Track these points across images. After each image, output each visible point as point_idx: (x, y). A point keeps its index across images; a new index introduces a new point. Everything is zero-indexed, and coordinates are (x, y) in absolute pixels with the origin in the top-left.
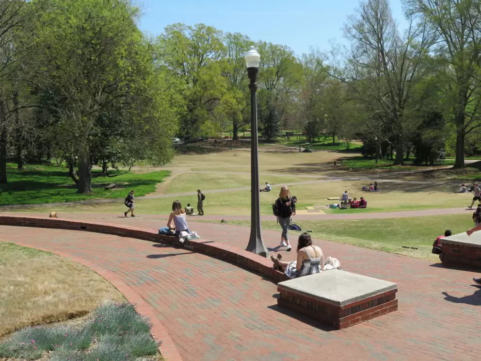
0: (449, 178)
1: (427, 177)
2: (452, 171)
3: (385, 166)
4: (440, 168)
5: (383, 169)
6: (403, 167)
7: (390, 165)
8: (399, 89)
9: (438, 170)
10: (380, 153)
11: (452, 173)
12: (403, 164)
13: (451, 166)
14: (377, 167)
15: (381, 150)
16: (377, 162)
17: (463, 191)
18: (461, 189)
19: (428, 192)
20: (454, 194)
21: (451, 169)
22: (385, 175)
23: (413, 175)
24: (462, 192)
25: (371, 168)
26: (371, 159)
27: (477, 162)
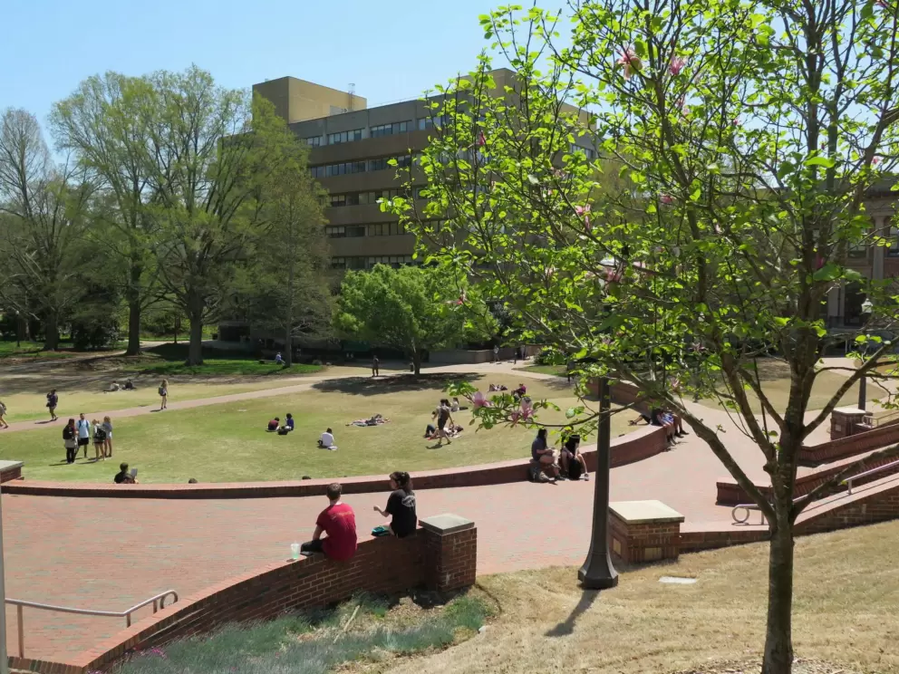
0: (113, 369)
1: (82, 369)
2: (122, 359)
3: (29, 352)
4: (109, 354)
5: (23, 357)
6: (57, 353)
7: (39, 351)
8: (51, 245)
9: (102, 358)
10: (28, 331)
11: (122, 362)
12: (56, 350)
13: (124, 352)
14: (16, 354)
15: (27, 328)
16: (19, 345)
17: (116, 389)
18: (112, 387)
19: (69, 393)
20: (102, 394)
21: (121, 356)
22: (24, 367)
23: (64, 367)
24: (113, 390)
25: (7, 356)
26: (13, 339)
27: (162, 346)
